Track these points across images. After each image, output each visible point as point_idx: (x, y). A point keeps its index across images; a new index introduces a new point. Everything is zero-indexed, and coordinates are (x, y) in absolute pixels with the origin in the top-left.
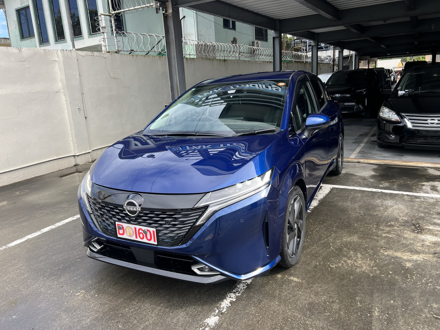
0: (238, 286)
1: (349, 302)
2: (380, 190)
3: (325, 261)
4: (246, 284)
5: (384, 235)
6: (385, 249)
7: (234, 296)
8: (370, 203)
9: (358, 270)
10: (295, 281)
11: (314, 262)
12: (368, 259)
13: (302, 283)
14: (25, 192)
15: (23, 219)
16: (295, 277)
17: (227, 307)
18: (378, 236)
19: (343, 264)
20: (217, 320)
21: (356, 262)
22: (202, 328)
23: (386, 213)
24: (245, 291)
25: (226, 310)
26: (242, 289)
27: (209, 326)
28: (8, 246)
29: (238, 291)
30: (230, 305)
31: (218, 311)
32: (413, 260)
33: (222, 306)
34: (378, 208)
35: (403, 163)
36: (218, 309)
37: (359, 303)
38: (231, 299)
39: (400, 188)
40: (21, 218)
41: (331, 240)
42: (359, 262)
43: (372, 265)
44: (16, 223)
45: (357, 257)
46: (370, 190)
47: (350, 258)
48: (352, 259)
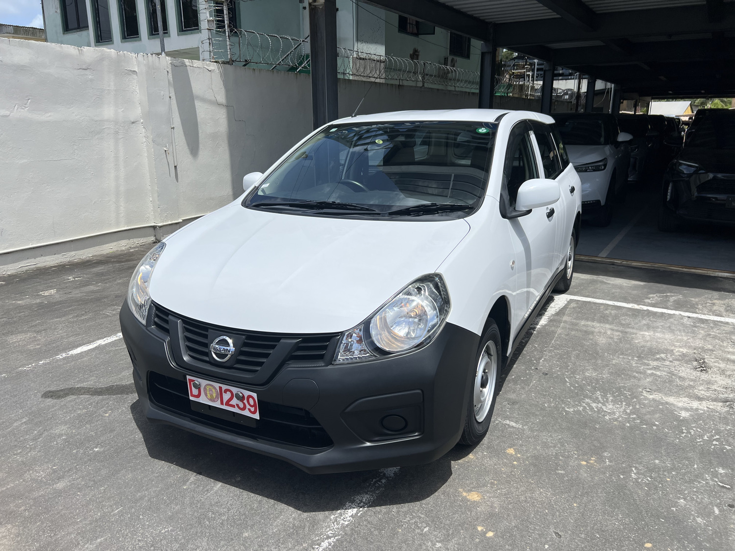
5: (649, 372)
6: (649, 390)
8: (629, 325)
9: (607, 418)
14: (82, 277)
15: (86, 317)
16: (512, 421)
18: (640, 373)
20: (397, 471)
22: (376, 478)
27: (386, 477)
32: (692, 409)
34: (642, 333)
37: (607, 461)
39: (678, 306)
40: (83, 315)
41: (567, 373)
42: (610, 407)
43: (628, 411)
44: (76, 322)
45: (607, 399)
46: (630, 306)
47: (596, 400)
48: (599, 402)
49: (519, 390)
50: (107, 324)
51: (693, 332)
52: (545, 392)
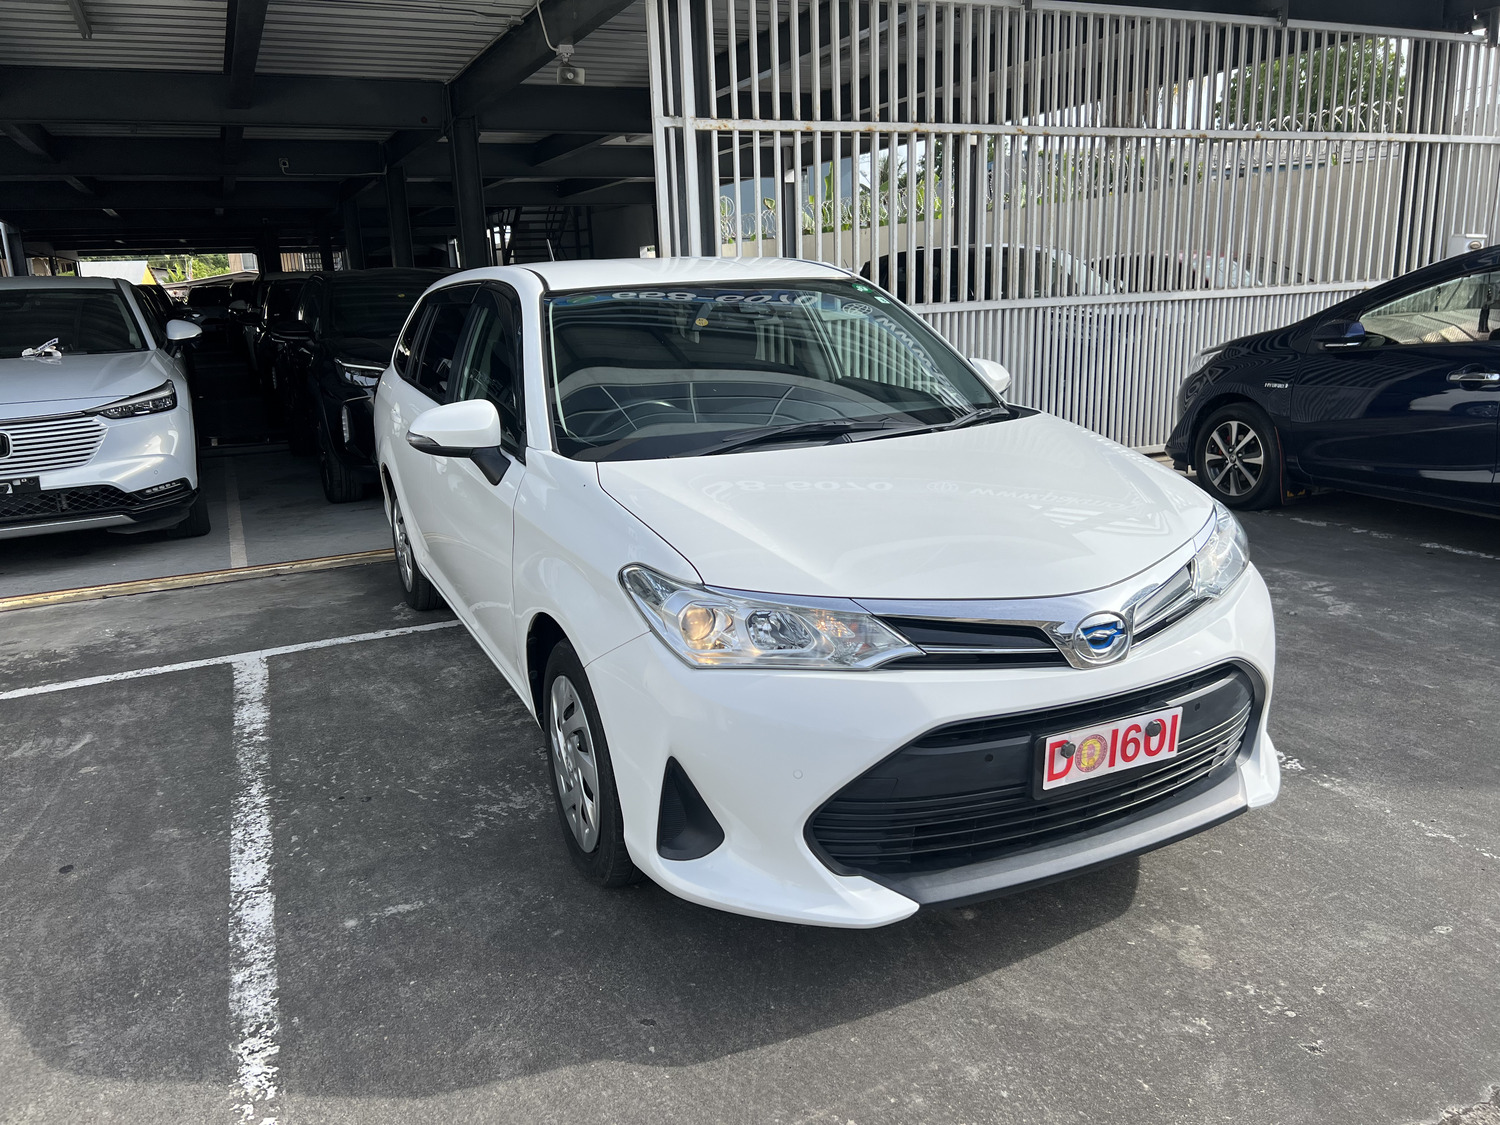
0: (246, 1013)
2: (410, 630)
3: (437, 833)
4: (268, 993)
7: (262, 1040)
8: (413, 664)
9: (532, 817)
10: (408, 912)
12: (533, 785)
13: (432, 907)
16: (398, 904)
17: (268, 1080)
19: (487, 821)
21: (512, 801)
24: (283, 1011)
25: (276, 1088)
26: (269, 1009)
29: (263, 1023)
30: (276, 1069)
31: (251, 1106)
38: (265, 1054)
41: (400, 782)
42: (518, 800)
45: (504, 790)
46: (381, 634)
49: (352, 848)
52: (400, 828)
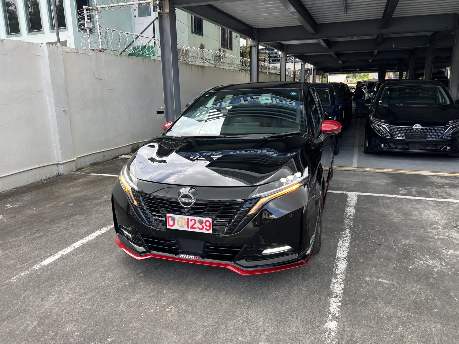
0: (334, 290)
1: (447, 298)
2: (404, 197)
3: (400, 263)
4: (341, 288)
5: (436, 237)
6: (444, 249)
7: (337, 300)
8: (402, 208)
9: (435, 270)
10: (386, 283)
11: (390, 265)
12: (438, 259)
13: (394, 284)
14: (18, 204)
15: (39, 235)
16: (383, 279)
17: (337, 311)
18: (431, 238)
19: (418, 265)
20: (336, 324)
21: (428, 262)
22: (326, 333)
23: (423, 217)
24: (344, 295)
25: (338, 314)
26: (340, 293)
27: (332, 331)
28: (43, 265)
29: (338, 296)
30: (339, 309)
31: (331, 316)
33: (332, 310)
34: (413, 213)
35: (407, 172)
36: (330, 314)
37: (456, 298)
38: (337, 304)
39: (420, 194)
40: (35, 233)
41: (391, 243)
42: (431, 262)
43: (443, 264)
44: (33, 239)
45: (426, 257)
46: (394, 196)
47: (420, 259)
48: (423, 260)
49: (372, 258)
50: (59, 238)
51: (440, 209)
52: (388, 257)
